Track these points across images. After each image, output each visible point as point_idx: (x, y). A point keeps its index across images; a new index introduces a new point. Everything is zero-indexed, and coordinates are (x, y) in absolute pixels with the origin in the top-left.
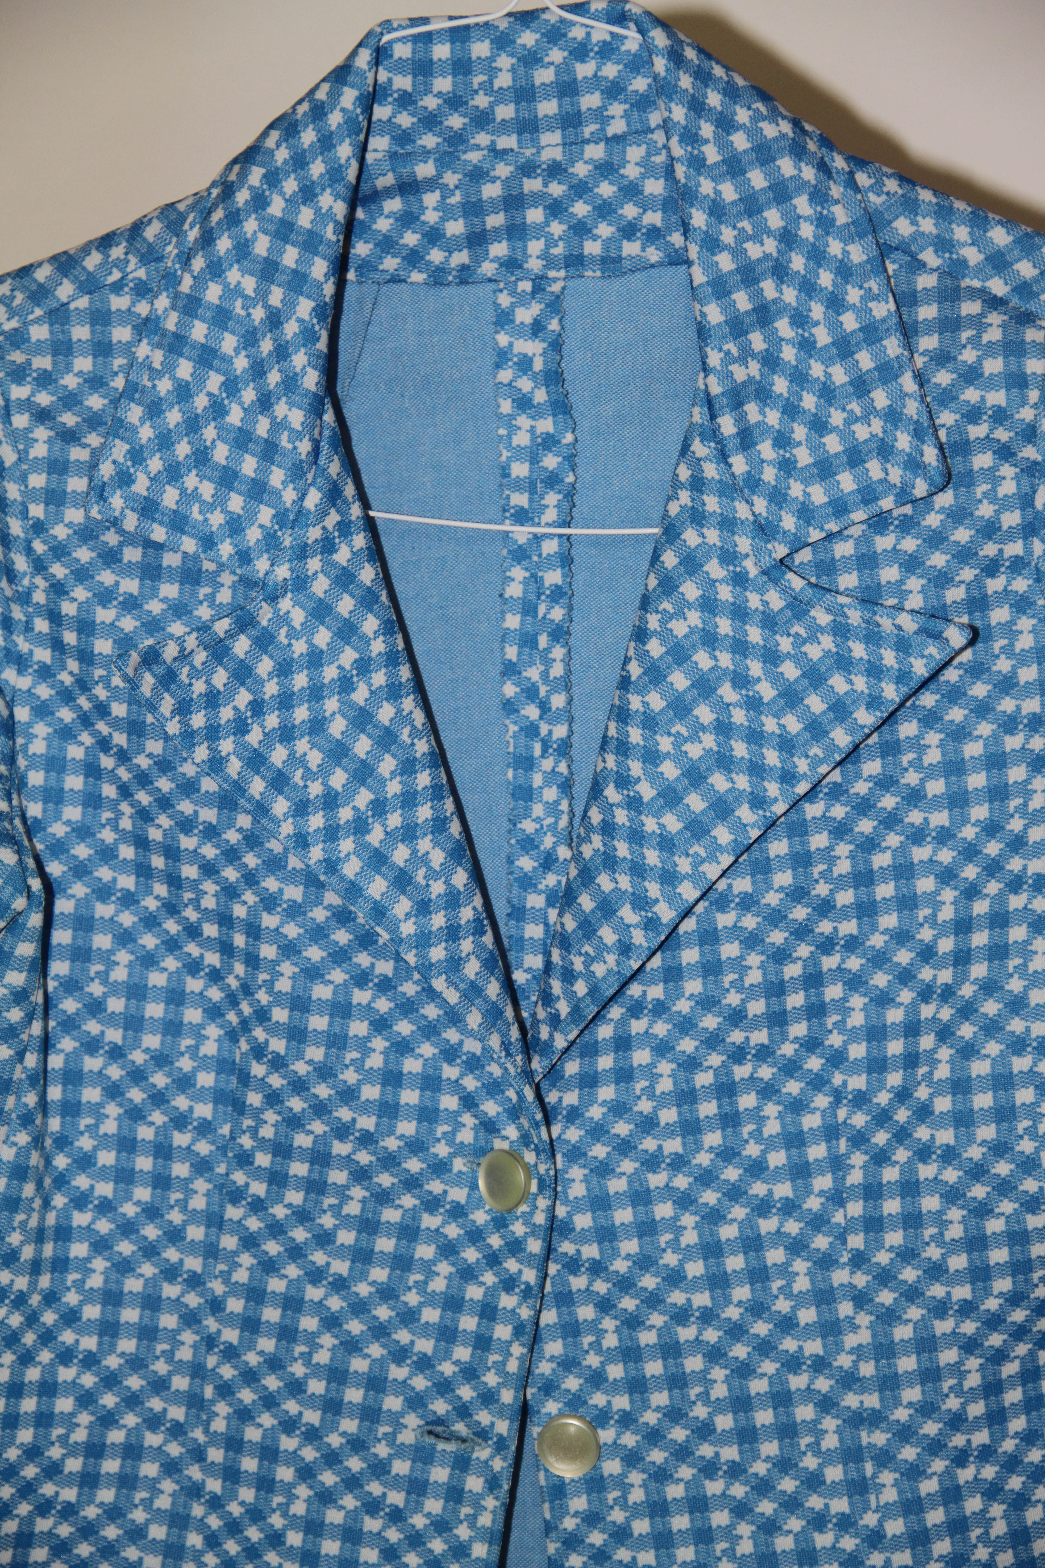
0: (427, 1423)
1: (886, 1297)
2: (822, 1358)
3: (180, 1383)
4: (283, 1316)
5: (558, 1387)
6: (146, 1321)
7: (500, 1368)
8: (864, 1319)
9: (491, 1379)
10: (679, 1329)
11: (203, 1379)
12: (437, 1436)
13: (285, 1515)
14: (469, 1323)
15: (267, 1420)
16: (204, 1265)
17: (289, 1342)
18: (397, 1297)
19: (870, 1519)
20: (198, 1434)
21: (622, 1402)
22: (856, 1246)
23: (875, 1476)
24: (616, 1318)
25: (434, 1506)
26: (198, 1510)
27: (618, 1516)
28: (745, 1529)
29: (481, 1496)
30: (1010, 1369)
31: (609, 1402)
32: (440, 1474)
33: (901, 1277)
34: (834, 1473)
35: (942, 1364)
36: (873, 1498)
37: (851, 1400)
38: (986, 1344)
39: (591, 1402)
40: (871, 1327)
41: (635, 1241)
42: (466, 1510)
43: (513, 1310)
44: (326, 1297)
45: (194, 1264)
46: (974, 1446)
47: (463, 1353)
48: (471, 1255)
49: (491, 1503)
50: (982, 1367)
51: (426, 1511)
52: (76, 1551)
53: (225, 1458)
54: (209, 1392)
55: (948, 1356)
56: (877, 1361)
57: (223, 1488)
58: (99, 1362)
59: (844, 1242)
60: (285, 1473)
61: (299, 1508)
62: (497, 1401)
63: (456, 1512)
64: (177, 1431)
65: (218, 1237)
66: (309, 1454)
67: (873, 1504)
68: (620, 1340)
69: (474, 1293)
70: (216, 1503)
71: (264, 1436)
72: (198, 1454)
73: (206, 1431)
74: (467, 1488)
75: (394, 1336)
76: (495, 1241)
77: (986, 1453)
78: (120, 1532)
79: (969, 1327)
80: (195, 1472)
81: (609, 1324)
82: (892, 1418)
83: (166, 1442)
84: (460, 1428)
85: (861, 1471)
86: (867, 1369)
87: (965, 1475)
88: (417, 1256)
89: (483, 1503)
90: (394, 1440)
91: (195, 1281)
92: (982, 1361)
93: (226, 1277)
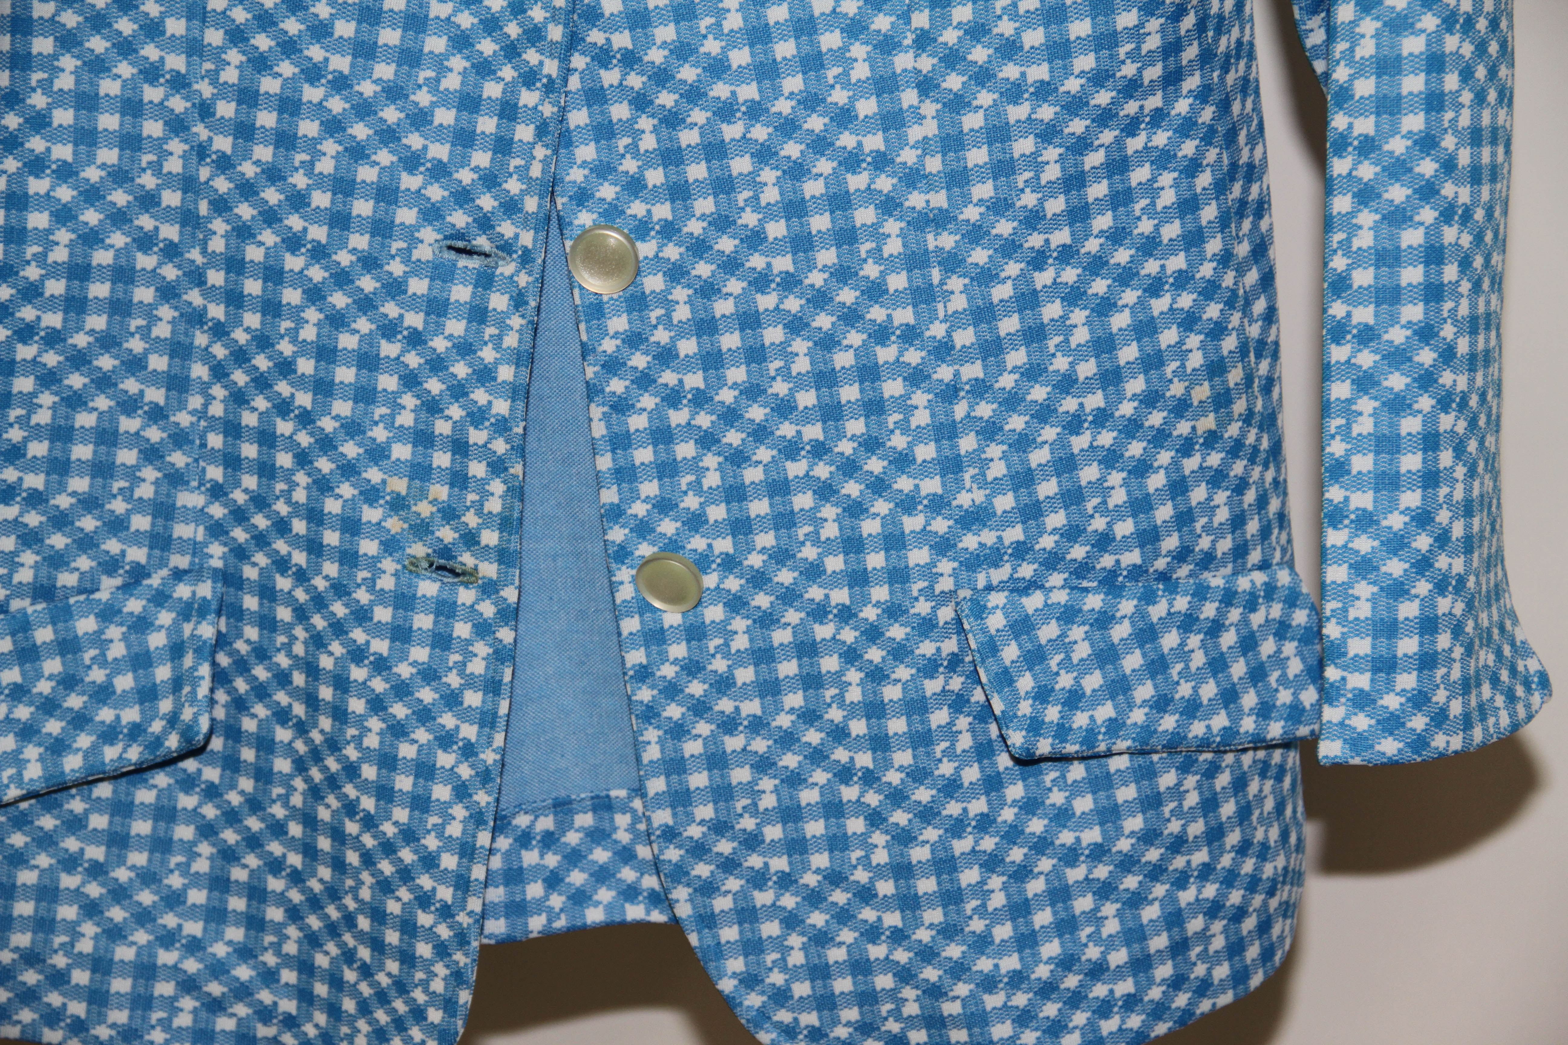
0: (446, 238)
1: (954, 82)
2: (884, 154)
3: (171, 198)
4: (279, 121)
5: (592, 196)
6: (128, 127)
7: (523, 173)
8: (930, 108)
9: (513, 186)
10: (724, 127)
11: (197, 193)
12: (460, 251)
13: (294, 341)
14: (487, 124)
15: (269, 237)
16: (189, 64)
17: (287, 150)
18: (407, 96)
19: (938, 330)
20: (195, 255)
21: (663, 211)
22: (920, 25)
23: (942, 283)
24: (653, 116)
25: (456, 327)
26: (201, 339)
27: (662, 336)
28: (800, 346)
29: (507, 315)
30: (1094, 159)
31: (649, 211)
32: (461, 293)
33: (970, 57)
34: (897, 282)
35: (1016, 155)
36: (940, 306)
37: (916, 200)
38: (1067, 131)
39: (629, 212)
40: (938, 116)
41: (672, 27)
42: (490, 331)
43: (535, 108)
44: (326, 98)
45: (176, 62)
46: (1053, 246)
47: (482, 158)
48: (487, 47)
49: (516, 322)
50: (1061, 159)
51: (447, 332)
52: (66, 382)
53: (226, 280)
54: (203, 208)
55: (1024, 146)
56: (944, 155)
57: (227, 313)
58: (77, 174)
59: (908, 22)
60: (292, 296)
61: (309, 333)
62: (520, 210)
63: (480, 332)
64: (171, 252)
65: (202, 31)
66: (317, 274)
67: (941, 314)
68: (658, 141)
69: (492, 90)
70: (219, 331)
71: (267, 256)
72: (197, 278)
73: (204, 252)
74: (491, 306)
75: (405, 141)
76: (513, 30)
77: (1067, 254)
78: (117, 362)
79: (1047, 112)
80: (194, 297)
81: (645, 123)
82: (961, 217)
83: (160, 264)
84: (482, 242)
85: (927, 277)
86: (934, 164)
87: (1043, 278)
88: (426, 50)
89: (508, 322)
90: (410, 256)
91: (179, 83)
92: (1061, 150)
93: (213, 77)
